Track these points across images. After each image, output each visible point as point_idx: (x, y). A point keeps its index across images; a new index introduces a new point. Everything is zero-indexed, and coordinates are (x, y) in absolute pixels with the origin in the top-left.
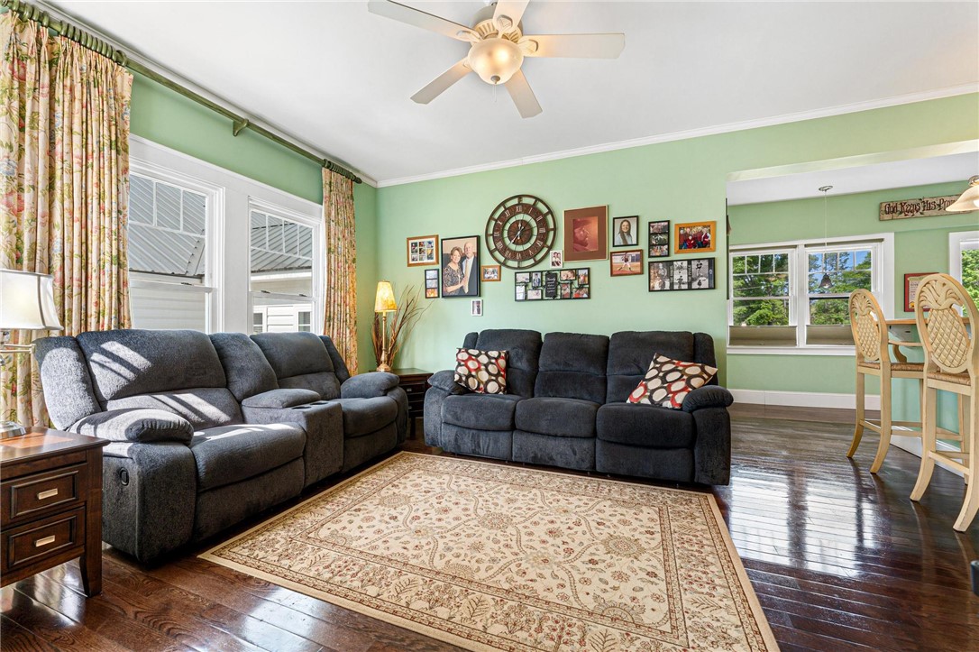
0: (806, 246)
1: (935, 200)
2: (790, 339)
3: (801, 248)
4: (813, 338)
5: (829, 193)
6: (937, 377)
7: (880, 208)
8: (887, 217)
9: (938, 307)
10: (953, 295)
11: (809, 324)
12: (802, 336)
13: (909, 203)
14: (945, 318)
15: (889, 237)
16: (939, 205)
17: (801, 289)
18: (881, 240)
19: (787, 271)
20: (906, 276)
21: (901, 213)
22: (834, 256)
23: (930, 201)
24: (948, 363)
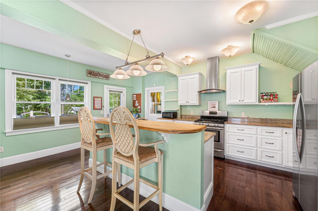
0: (59, 80)
1: (101, 73)
2: (51, 123)
3: (57, 80)
4: (62, 122)
5: (69, 58)
6: (119, 157)
7: (87, 71)
8: (89, 75)
9: (120, 123)
10: (128, 118)
11: (60, 115)
12: (57, 121)
13: (95, 72)
14: (123, 129)
15: (90, 83)
16: (102, 75)
17: (57, 100)
18: (87, 83)
19: (50, 89)
20: (94, 97)
21: (93, 75)
22: (71, 86)
23: (100, 73)
24: (123, 151)
